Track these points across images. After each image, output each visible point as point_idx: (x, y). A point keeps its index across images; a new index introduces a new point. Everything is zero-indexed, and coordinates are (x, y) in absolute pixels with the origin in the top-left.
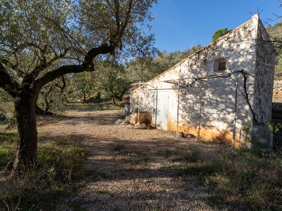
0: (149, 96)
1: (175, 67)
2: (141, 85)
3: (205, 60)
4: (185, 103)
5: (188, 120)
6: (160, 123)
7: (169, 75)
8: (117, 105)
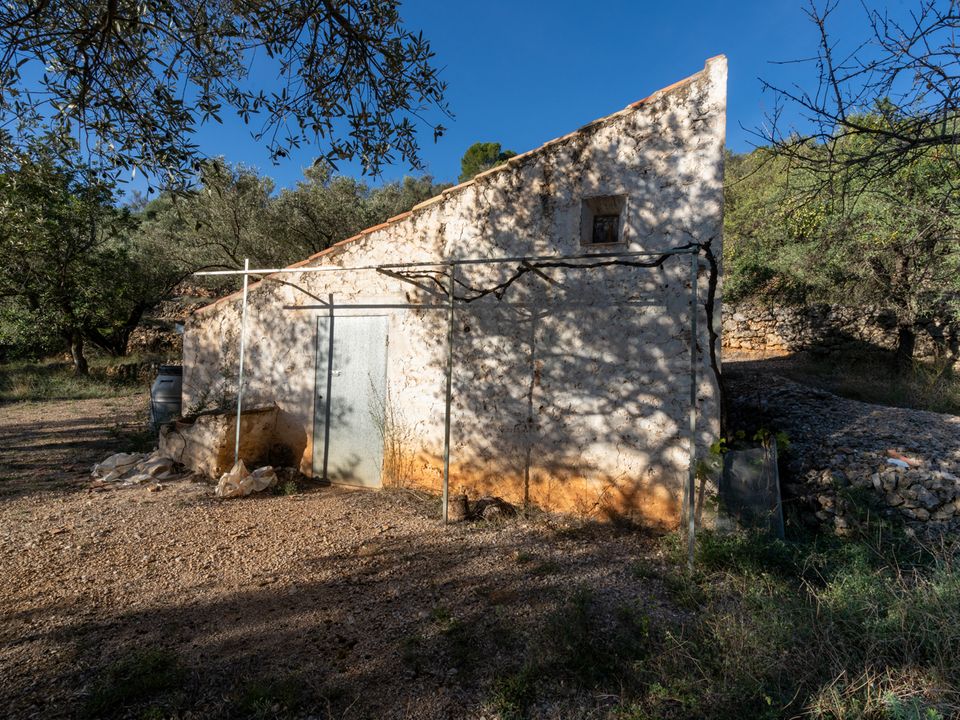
0: (294, 340)
1: (418, 213)
2: (253, 280)
3: (545, 198)
4: (470, 374)
5: (485, 443)
6: (353, 465)
7: (391, 247)
8: (100, 377)
